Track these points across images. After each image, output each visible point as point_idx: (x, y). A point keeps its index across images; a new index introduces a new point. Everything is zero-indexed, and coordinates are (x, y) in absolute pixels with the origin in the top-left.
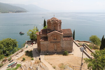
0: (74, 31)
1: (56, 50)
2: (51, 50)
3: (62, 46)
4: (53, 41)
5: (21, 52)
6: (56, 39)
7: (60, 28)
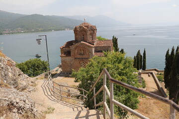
0: (145, 51)
4: (79, 56)
6: (83, 54)
7: (92, 38)
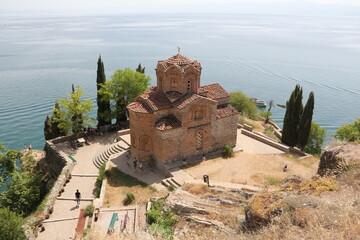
1: (200, 149)
2: (189, 152)
3: (213, 134)
4: (194, 123)
5: (68, 181)
6: (201, 118)
